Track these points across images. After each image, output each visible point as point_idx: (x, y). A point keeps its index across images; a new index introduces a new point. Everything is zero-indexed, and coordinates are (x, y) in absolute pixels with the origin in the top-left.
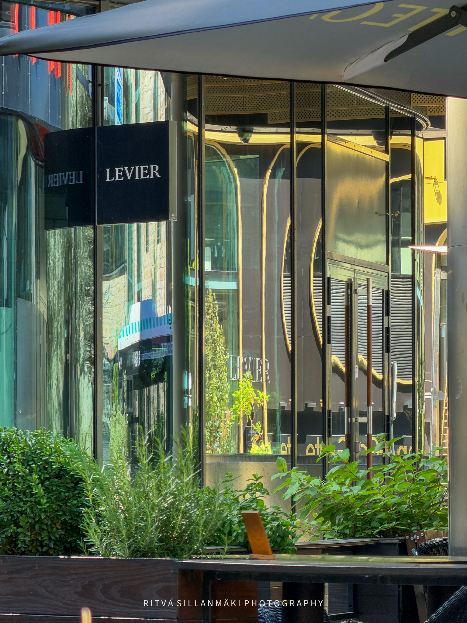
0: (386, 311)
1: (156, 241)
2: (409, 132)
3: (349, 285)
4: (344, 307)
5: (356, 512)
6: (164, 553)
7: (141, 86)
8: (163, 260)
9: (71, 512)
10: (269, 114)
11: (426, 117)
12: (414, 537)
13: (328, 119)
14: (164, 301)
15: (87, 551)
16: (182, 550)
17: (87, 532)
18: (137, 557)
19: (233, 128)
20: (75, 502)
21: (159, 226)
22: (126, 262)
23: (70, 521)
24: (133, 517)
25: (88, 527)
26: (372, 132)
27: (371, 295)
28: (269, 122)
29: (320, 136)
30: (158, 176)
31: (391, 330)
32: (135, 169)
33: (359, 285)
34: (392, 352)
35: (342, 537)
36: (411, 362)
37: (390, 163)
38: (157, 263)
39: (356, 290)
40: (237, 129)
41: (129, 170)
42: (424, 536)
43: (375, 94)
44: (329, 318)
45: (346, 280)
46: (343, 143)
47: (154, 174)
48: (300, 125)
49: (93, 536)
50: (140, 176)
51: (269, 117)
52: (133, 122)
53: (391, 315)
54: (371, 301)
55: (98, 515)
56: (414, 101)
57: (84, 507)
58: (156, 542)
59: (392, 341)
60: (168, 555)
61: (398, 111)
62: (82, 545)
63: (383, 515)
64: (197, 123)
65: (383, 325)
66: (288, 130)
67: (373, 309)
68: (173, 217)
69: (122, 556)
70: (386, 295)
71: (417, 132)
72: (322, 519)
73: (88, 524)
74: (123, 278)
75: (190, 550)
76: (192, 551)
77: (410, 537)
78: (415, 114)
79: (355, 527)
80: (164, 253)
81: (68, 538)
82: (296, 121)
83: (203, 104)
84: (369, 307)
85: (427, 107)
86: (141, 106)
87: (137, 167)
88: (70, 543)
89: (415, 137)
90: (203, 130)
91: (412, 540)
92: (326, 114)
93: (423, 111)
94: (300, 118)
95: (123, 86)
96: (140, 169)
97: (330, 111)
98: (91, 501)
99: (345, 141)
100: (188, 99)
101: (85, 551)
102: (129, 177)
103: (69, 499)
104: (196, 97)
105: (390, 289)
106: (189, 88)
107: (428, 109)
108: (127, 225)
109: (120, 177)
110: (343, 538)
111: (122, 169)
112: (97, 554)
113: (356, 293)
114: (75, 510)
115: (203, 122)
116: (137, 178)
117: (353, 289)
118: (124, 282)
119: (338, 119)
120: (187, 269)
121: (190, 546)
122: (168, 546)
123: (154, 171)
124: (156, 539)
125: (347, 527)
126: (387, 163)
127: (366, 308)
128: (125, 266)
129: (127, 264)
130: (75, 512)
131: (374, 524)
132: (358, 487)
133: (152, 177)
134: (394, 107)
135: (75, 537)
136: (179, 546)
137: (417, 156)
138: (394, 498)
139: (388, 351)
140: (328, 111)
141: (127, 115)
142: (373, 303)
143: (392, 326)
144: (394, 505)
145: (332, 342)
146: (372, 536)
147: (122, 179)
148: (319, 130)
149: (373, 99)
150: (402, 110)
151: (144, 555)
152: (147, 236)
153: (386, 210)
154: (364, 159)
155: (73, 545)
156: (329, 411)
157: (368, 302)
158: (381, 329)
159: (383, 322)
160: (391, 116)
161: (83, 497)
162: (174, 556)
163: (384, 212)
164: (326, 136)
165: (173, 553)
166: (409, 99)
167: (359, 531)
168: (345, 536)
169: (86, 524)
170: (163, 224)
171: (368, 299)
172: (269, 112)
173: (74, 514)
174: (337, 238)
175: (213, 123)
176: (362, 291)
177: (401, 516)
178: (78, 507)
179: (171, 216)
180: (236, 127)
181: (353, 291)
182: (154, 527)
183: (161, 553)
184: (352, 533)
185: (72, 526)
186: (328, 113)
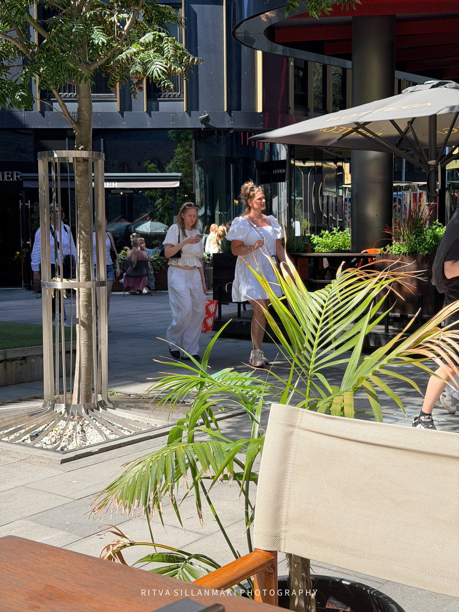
0: (336, 203)
1: (284, 187)
2: (342, 162)
4: (327, 202)
21: (285, 183)
22: (278, 193)
26: (333, 161)
28: (310, 160)
32: (279, 170)
44: (323, 206)
47: (283, 172)
52: (279, 159)
59: (337, 210)
61: (339, 156)
64: (294, 160)
66: (314, 162)
74: (277, 198)
78: (343, 157)
82: (316, 160)
83: (295, 155)
86: (281, 156)
95: (277, 151)
99: (327, 164)
100: (292, 154)
109: (276, 172)
120: (291, 195)
126: (337, 169)
137: (343, 168)
139: (336, 213)
140: (323, 157)
154: (331, 168)
158: (335, 207)
160: (337, 158)
163: (336, 181)
164: (323, 163)
166: (342, 154)
171: (332, 200)
172: (310, 157)
174: (325, 187)
175: (297, 160)
179: (288, 181)
180: (302, 162)
181: (329, 198)
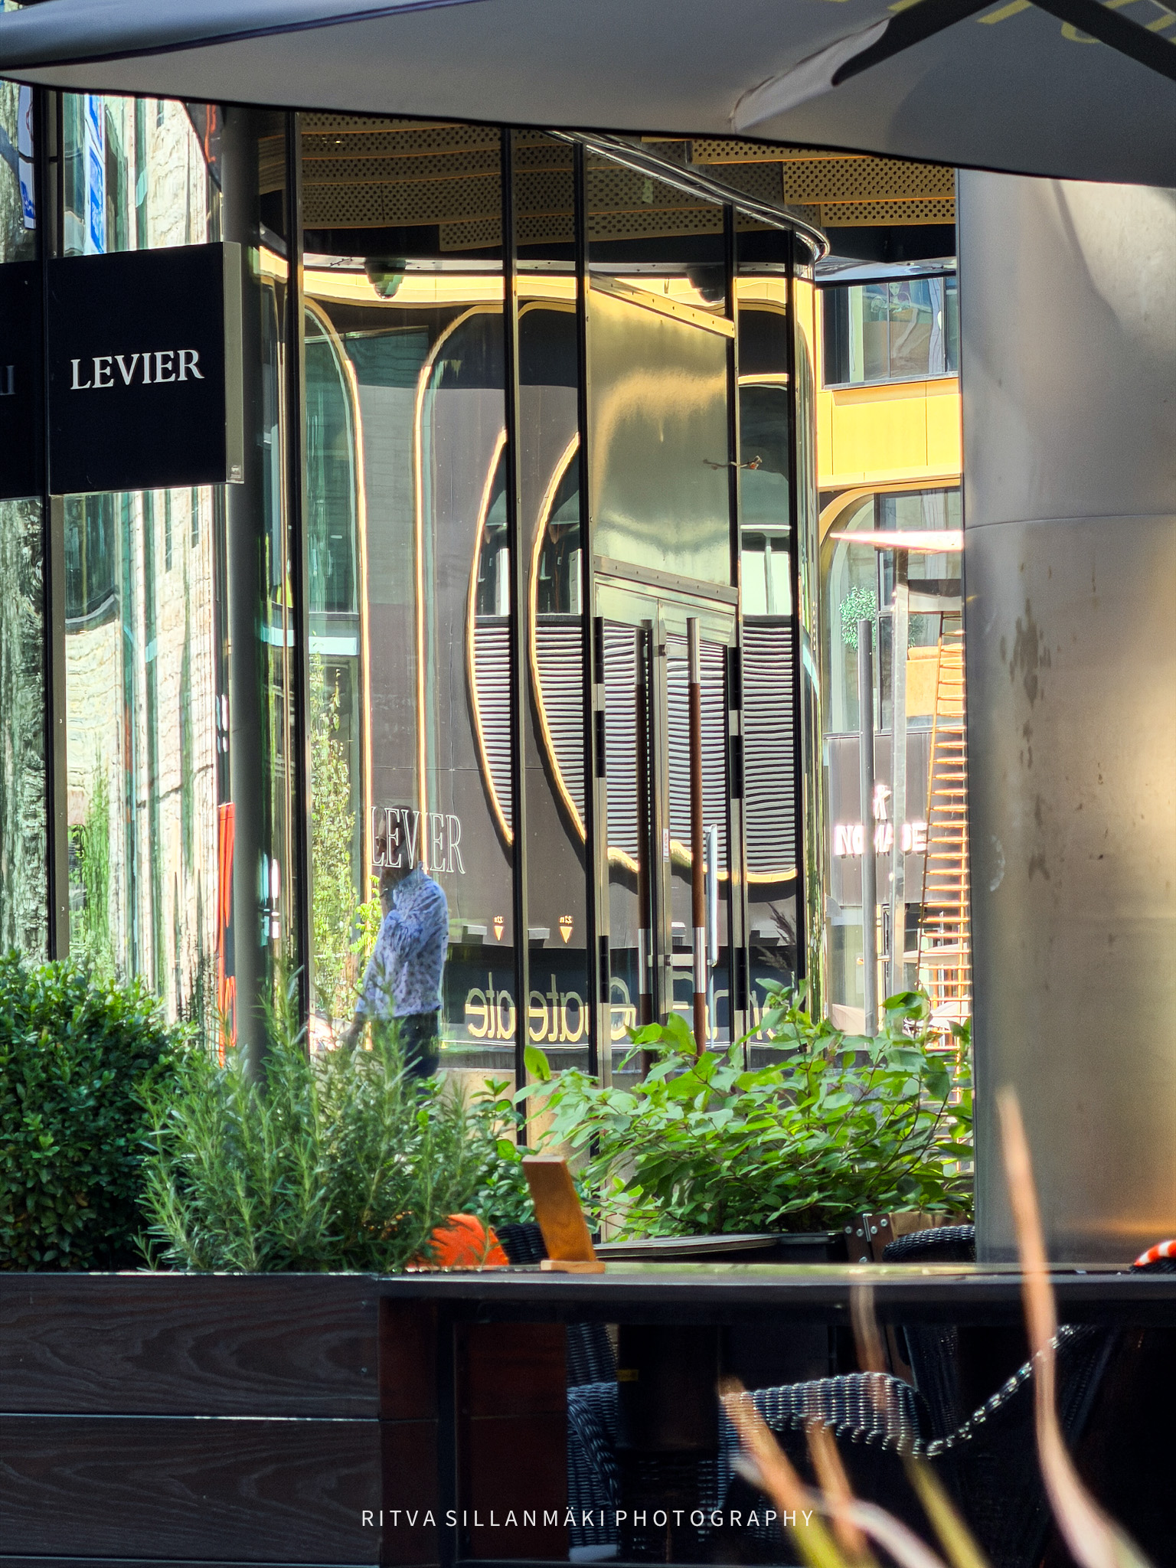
0: (733, 698)
1: (189, 539)
2: (781, 268)
3: (645, 633)
4: (633, 687)
5: (725, 1173)
6: (340, 1260)
7: (150, 165)
8: (206, 585)
9: (113, 1167)
10: (441, 228)
11: (818, 229)
12: (863, 1228)
13: (591, 237)
14: (211, 685)
15: (154, 1258)
16: (383, 1252)
17: (154, 1212)
18: (277, 1271)
19: (358, 262)
20: (122, 1142)
21: (194, 497)
22: (118, 593)
23: (110, 1189)
24: (267, 1175)
25: (158, 1201)
26: (688, 268)
27: (698, 658)
28: (443, 247)
29: (573, 280)
30: (197, 374)
31: (745, 743)
32: (141, 360)
33: (669, 634)
34: (748, 796)
35: (691, 1230)
36: (793, 818)
37: (736, 341)
38: (192, 592)
39: (662, 647)
40: (365, 263)
41: (128, 362)
42: (888, 1226)
43: (700, 177)
44: (600, 715)
45: (639, 624)
46: (628, 295)
47: (188, 371)
48: (526, 253)
49: (171, 1222)
50: (153, 376)
51: (442, 235)
52: (132, 247)
53: (745, 706)
54: (699, 673)
55: (180, 1173)
56: (791, 192)
57: (141, 1153)
58: (323, 1235)
59: (748, 768)
60: (351, 1266)
61: (755, 215)
62: (140, 1243)
63: (789, 1178)
64: (284, 251)
65: (726, 731)
66: (498, 265)
67: (702, 691)
68: (236, 473)
69: (239, 1269)
70: (732, 658)
71: (798, 268)
72: (639, 1190)
73: (156, 1194)
74: (112, 631)
75: (403, 1252)
76: (408, 1255)
77: (855, 1229)
78: (793, 224)
79: (722, 1206)
80: (209, 569)
81: (105, 1229)
82: (516, 242)
83: (299, 202)
84: (693, 687)
85: (822, 207)
86: (151, 211)
87: (147, 356)
88: (110, 1240)
89: (795, 280)
90: (300, 268)
91: (860, 1235)
92: (586, 226)
93: (811, 215)
94: (524, 235)
95: (107, 164)
96: (153, 360)
97: (597, 219)
98: (159, 1140)
99: (633, 290)
100: (263, 191)
101: (148, 1258)
102: (127, 380)
103: (107, 1135)
104: (282, 186)
105: (741, 645)
106: (263, 166)
107: (824, 210)
108: (119, 497)
109: (104, 378)
110: (694, 1234)
111: (109, 359)
112: (181, 1264)
113: (662, 654)
114: (121, 1160)
115: (300, 249)
116: (147, 380)
117: (656, 644)
118: (112, 640)
119: (614, 237)
120: (265, 606)
121: (404, 1243)
122: (348, 1244)
123: (189, 364)
124: (322, 1227)
125: (699, 1209)
126: (730, 341)
127: (686, 691)
128: (116, 602)
129: (120, 597)
130: (120, 1165)
131: (769, 1199)
132: (727, 1113)
133: (183, 377)
134: (745, 208)
135: (121, 1226)
136: (375, 1244)
137: (799, 327)
138: (812, 1136)
139: (739, 794)
140: (592, 218)
141: (117, 233)
142: (702, 679)
143: (747, 733)
144: (813, 1153)
145: (608, 773)
146: (763, 1228)
147: (111, 384)
148: (571, 265)
149: (695, 188)
150: (764, 214)
151: (292, 1267)
152: (168, 529)
153: (729, 453)
154: (676, 332)
155: (117, 1245)
156: (604, 939)
157: (691, 677)
158: (722, 741)
159: (726, 724)
160: (737, 229)
161: (140, 1131)
162: (365, 1267)
163: (724, 460)
164: (587, 279)
165: (360, 1257)
166: (778, 188)
167: (732, 1216)
168: (699, 1229)
169: (151, 1195)
170: (205, 491)
171: (690, 668)
172: (442, 223)
173: (118, 1171)
175: (323, 250)
176: (675, 649)
177: (828, 1180)
178: (126, 1154)
179: (231, 473)
180: (363, 259)
181: (656, 650)
182: (317, 1198)
183: (334, 1261)
184: (713, 1221)
185: (113, 1200)
186: (591, 223)
